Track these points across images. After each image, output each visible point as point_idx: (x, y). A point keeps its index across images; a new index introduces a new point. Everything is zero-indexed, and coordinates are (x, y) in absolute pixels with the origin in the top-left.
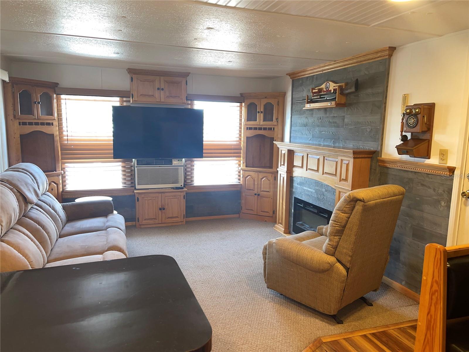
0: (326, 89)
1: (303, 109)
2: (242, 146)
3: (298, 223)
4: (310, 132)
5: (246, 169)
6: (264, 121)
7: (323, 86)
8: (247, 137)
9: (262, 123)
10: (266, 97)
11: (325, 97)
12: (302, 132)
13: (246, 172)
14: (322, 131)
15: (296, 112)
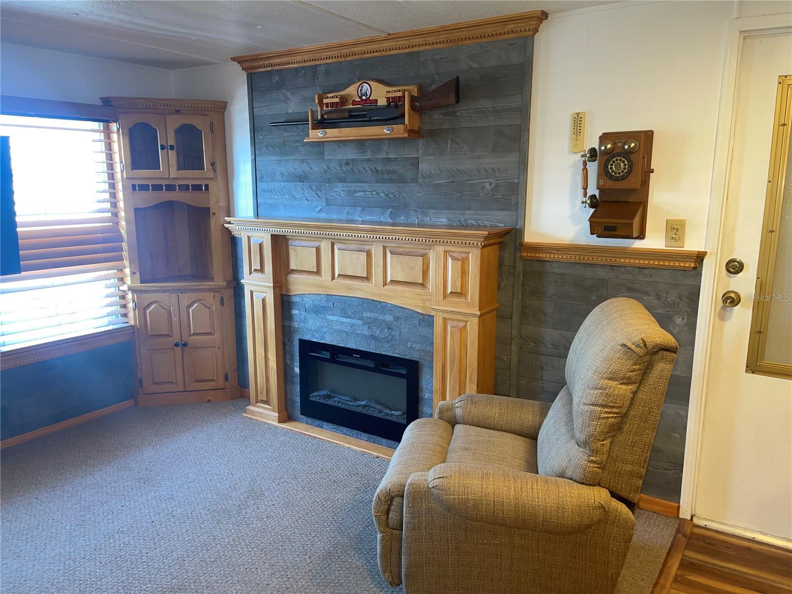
0: (360, 98)
1: (305, 141)
2: (123, 232)
3: (315, 394)
4: (319, 192)
5: (144, 288)
6: (179, 169)
7: (352, 90)
8: (135, 209)
9: (174, 173)
10: (178, 112)
11: (366, 114)
12: (293, 194)
13: (144, 295)
14: (356, 192)
15: (268, 149)
